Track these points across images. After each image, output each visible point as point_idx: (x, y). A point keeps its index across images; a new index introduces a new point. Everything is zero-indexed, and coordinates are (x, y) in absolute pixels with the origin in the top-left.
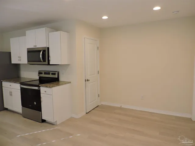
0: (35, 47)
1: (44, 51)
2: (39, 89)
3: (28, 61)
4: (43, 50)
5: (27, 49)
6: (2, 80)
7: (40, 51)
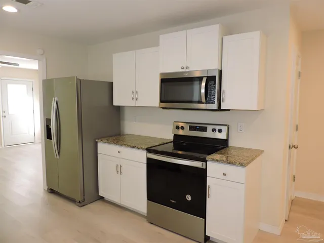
0: (184, 70)
1: (211, 79)
2: (204, 167)
3: (161, 101)
4: (207, 77)
5: (162, 74)
6: (98, 139)
7: (200, 79)
